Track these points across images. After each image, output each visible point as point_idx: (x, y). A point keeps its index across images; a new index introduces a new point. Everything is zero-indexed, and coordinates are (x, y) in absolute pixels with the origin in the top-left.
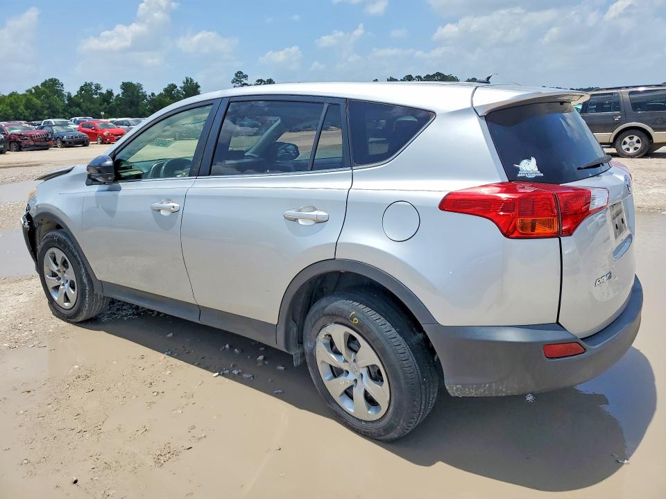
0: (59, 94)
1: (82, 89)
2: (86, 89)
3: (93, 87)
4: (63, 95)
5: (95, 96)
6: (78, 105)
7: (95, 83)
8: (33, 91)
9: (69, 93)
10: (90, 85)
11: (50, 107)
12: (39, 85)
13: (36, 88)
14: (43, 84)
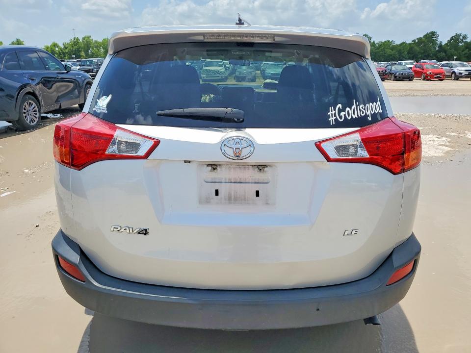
0: (434, 43)
1: (452, 38)
2: (455, 39)
3: (461, 38)
4: (436, 44)
5: (460, 44)
6: (445, 52)
7: (463, 34)
8: (417, 41)
9: (441, 42)
10: (460, 35)
11: (424, 52)
12: (422, 37)
13: (420, 39)
14: (425, 36)
